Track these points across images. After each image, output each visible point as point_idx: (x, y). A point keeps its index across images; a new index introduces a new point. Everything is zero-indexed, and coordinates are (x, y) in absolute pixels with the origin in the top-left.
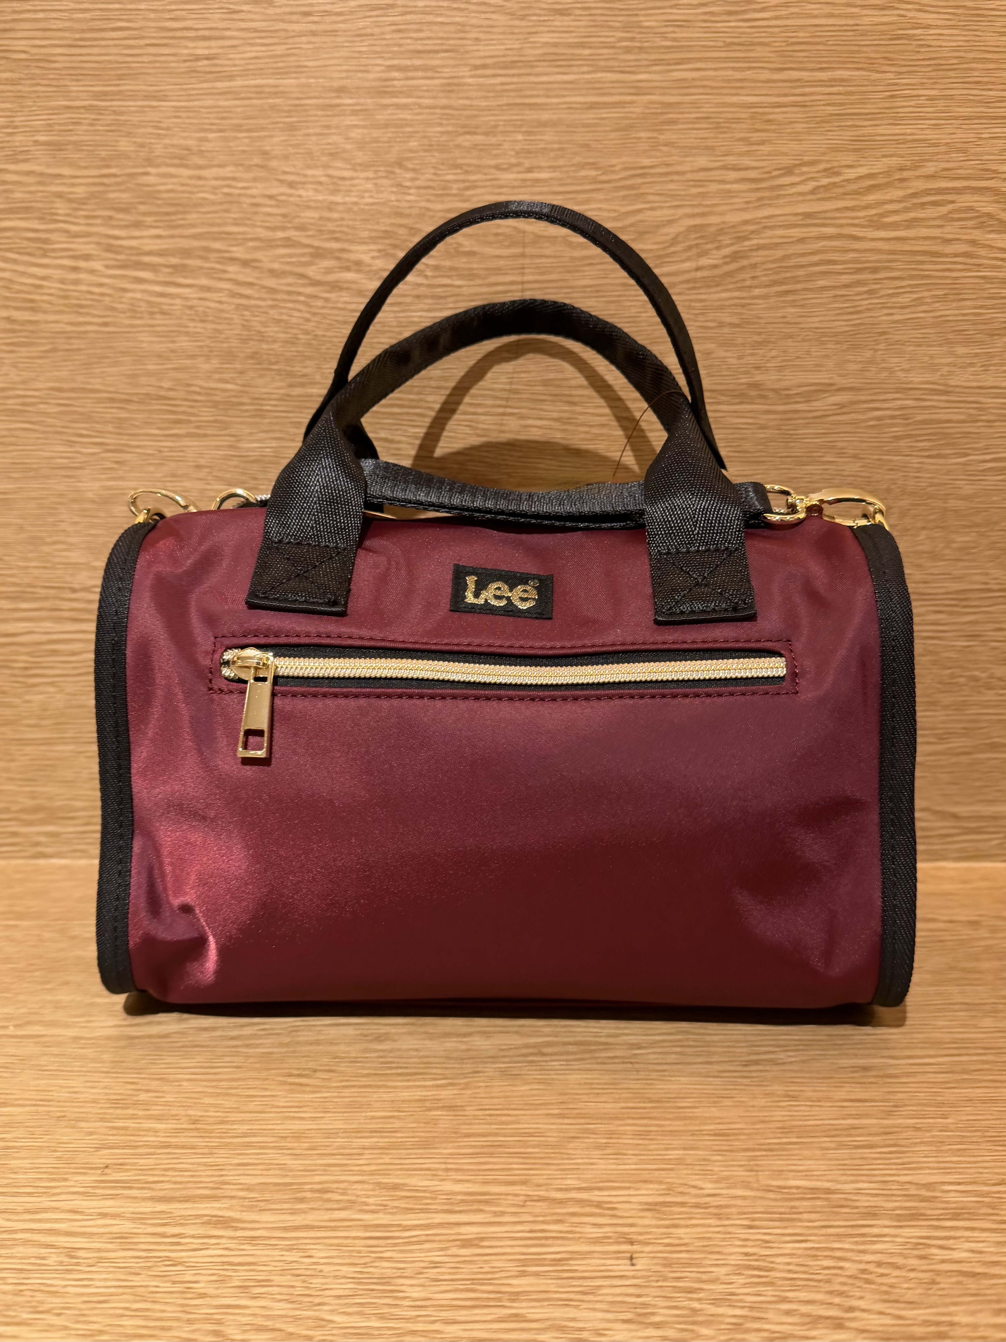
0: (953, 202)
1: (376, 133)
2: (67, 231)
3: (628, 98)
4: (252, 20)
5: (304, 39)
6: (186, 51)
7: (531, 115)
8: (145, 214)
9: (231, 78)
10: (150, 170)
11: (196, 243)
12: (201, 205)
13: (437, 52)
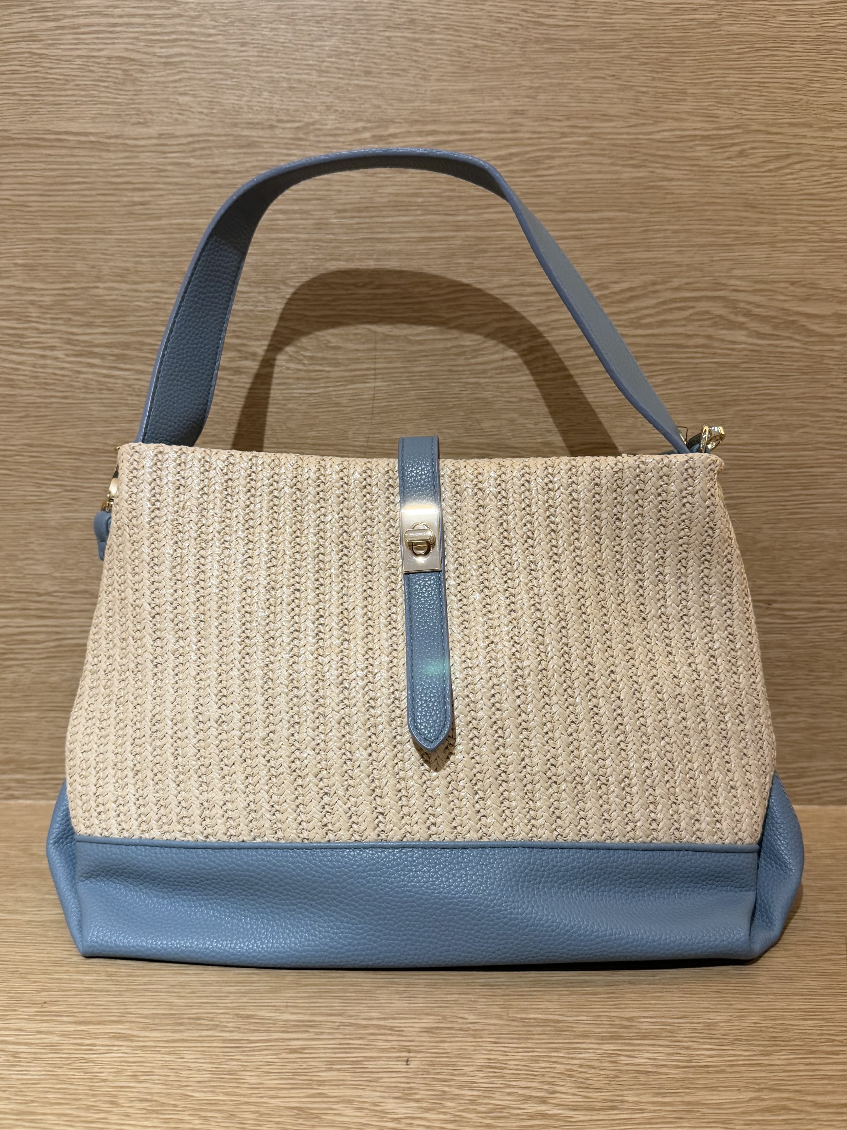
0: (693, 307)
1: (266, 259)
2: (38, 329)
3: (451, 234)
4: (174, 177)
5: (212, 190)
6: (125, 199)
7: (380, 246)
8: (95, 317)
9: (159, 218)
10: (99, 284)
11: (133, 339)
12: (137, 310)
13: (309, 200)
